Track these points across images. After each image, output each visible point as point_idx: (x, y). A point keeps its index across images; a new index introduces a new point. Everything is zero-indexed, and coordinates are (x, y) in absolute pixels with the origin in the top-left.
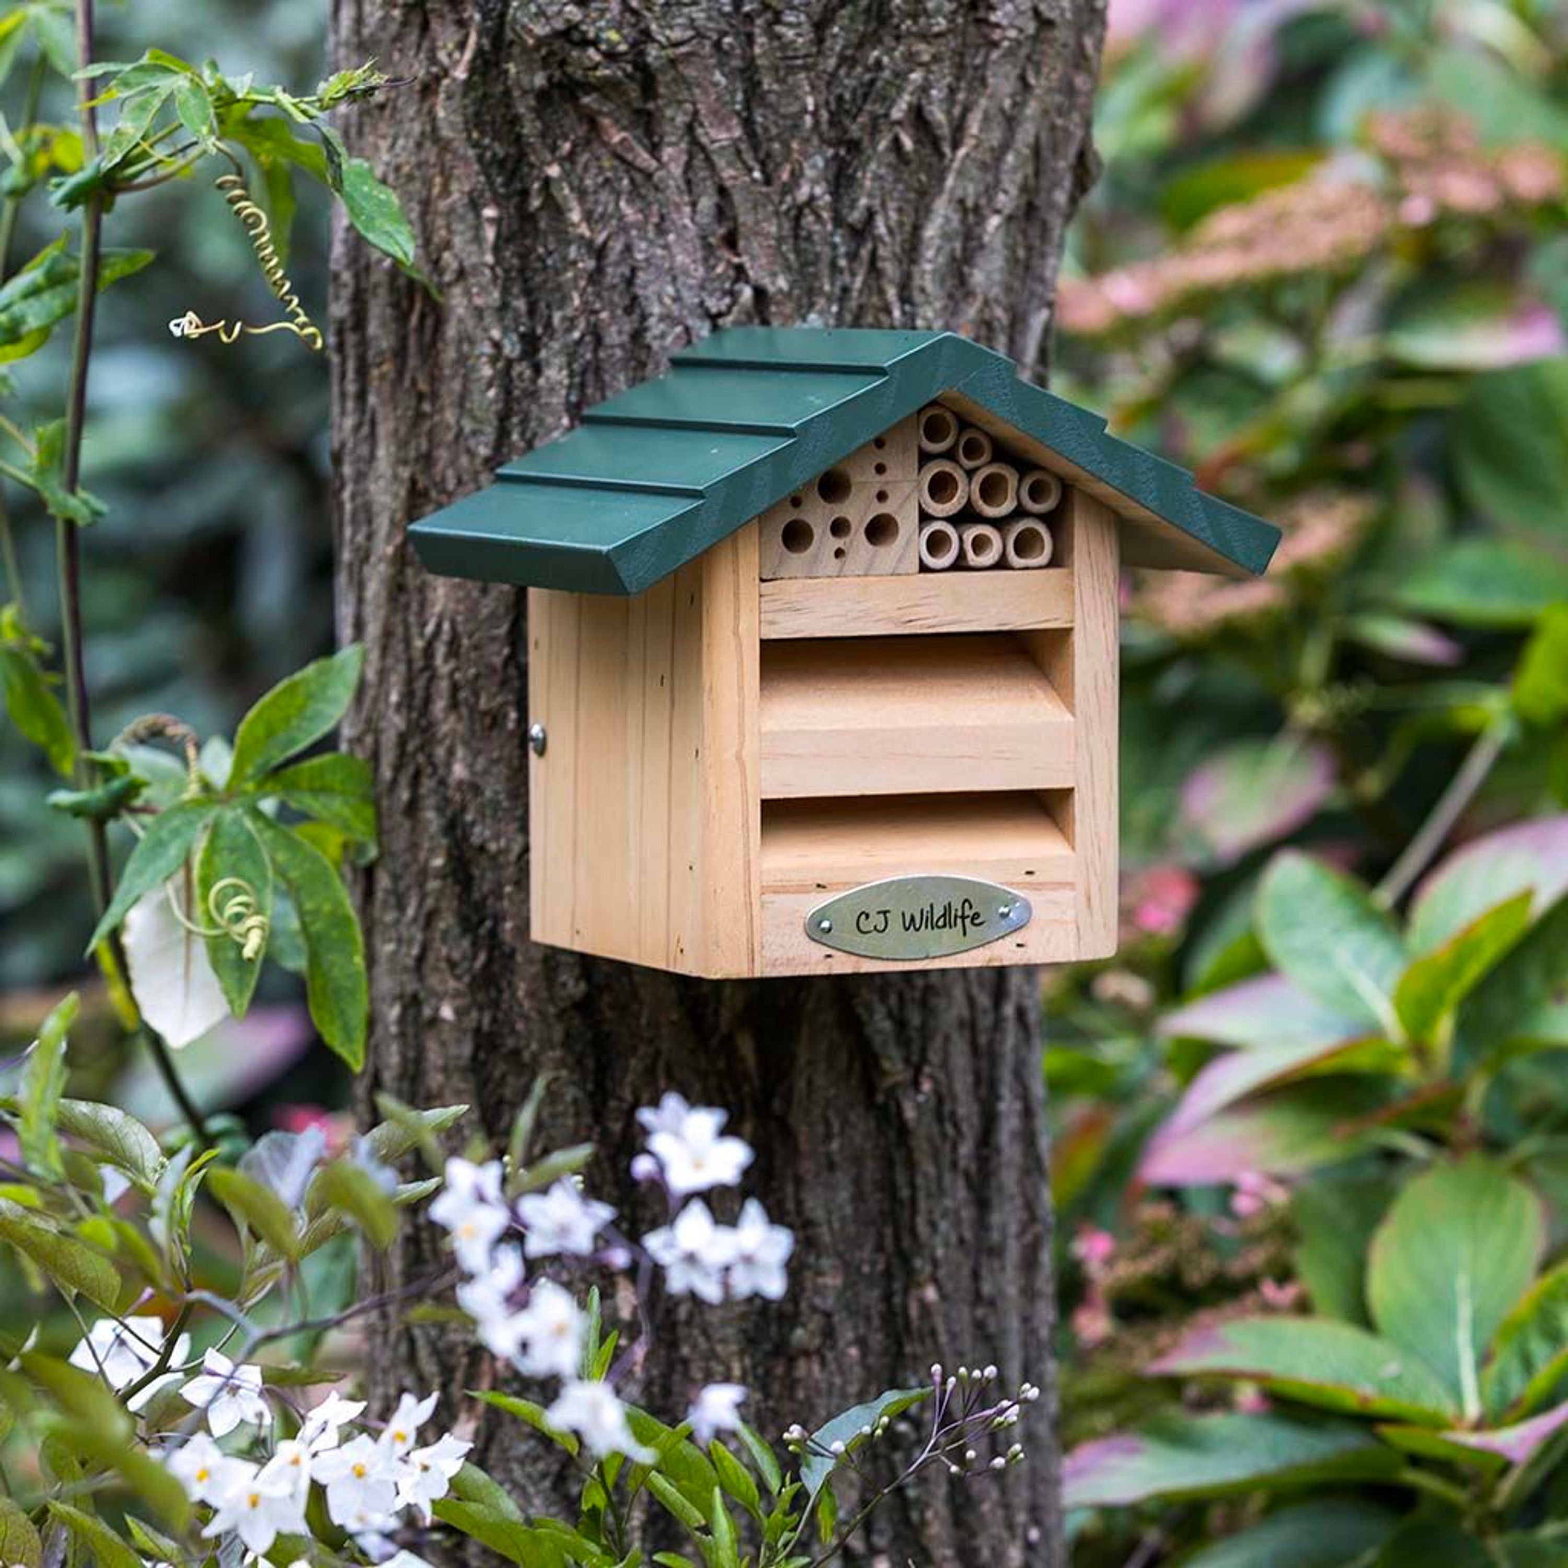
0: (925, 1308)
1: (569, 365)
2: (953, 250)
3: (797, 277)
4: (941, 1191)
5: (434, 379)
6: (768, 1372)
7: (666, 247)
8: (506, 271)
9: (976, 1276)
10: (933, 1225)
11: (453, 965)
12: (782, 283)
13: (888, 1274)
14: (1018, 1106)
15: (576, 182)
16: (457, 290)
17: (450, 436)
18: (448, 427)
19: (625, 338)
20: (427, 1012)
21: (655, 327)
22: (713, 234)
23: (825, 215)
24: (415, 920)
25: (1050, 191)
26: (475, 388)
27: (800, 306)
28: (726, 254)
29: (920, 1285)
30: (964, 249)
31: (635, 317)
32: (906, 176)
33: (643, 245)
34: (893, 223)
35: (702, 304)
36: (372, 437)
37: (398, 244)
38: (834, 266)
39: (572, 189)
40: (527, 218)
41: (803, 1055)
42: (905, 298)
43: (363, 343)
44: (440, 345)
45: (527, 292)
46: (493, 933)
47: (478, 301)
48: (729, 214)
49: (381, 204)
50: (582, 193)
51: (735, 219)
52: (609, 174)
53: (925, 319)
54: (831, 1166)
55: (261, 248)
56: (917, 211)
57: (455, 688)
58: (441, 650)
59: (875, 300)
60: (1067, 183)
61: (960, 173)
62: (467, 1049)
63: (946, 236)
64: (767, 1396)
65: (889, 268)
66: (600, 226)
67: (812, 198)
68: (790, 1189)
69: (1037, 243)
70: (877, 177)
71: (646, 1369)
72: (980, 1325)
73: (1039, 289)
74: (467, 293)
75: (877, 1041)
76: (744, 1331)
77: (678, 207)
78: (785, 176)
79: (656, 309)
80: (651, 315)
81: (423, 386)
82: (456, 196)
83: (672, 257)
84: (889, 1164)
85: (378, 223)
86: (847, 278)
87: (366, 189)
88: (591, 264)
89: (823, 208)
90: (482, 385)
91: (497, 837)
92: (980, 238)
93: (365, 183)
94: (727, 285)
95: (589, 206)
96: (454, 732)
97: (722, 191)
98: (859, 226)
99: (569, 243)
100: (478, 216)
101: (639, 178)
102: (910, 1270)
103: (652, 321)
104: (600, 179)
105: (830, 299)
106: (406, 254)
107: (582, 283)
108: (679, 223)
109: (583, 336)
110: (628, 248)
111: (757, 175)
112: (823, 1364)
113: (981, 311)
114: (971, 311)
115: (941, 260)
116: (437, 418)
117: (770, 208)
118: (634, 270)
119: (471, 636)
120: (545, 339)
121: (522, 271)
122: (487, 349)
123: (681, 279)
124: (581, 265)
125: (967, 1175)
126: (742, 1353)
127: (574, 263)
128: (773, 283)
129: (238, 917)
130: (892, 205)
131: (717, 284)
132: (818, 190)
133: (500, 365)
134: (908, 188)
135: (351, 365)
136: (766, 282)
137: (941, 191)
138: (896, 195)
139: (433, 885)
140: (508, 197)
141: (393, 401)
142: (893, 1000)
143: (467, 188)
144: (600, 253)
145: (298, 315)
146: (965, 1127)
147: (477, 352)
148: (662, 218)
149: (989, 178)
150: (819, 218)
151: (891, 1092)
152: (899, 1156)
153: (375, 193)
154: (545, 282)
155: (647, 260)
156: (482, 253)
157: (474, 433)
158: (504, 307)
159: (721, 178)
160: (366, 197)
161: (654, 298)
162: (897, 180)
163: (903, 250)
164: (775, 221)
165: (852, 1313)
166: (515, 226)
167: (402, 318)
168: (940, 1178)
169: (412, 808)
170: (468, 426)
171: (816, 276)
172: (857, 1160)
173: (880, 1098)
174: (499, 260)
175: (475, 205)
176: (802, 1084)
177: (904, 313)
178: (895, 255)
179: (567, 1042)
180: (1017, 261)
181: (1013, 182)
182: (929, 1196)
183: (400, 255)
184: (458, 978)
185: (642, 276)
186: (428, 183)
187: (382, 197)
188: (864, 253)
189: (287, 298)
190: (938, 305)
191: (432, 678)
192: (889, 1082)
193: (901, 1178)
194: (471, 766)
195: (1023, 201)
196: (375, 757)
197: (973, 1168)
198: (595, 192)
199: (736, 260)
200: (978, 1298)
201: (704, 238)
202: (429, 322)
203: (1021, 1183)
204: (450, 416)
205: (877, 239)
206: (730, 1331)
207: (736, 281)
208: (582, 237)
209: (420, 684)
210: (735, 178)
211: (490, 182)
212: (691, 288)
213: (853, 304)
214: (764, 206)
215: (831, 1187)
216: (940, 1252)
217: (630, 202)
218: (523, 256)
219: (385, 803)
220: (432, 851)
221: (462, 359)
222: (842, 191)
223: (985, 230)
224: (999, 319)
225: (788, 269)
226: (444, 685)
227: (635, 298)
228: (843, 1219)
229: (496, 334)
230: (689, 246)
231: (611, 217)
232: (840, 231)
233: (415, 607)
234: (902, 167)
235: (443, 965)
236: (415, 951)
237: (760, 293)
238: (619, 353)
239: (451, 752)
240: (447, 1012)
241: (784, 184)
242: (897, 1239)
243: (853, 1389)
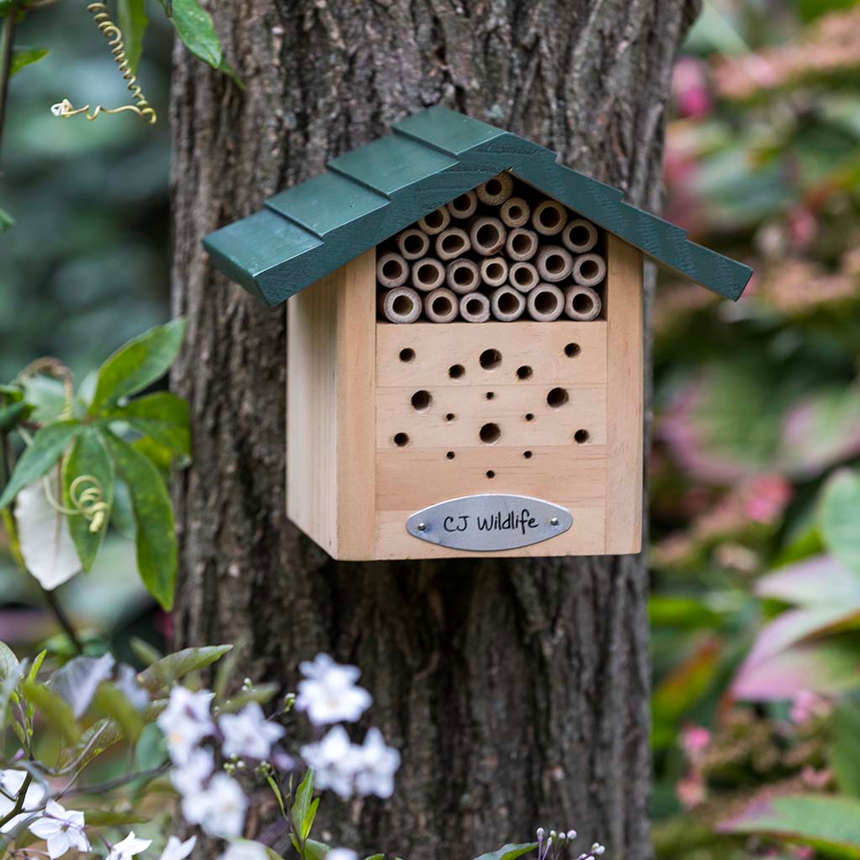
0: (554, 784)
1: (328, 135)
2: (594, 65)
3: (485, 80)
4: (568, 705)
5: (238, 141)
6: (445, 823)
7: (397, 57)
8: (288, 70)
9: (592, 762)
10: (561, 727)
11: (239, 539)
12: (475, 84)
13: (529, 760)
14: (626, 647)
15: (336, 11)
16: (255, 82)
17: (247, 180)
18: (246, 174)
19: (367, 118)
20: (221, 570)
21: (387, 111)
22: (429, 50)
23: (506, 38)
24: (215, 507)
25: (665, 24)
26: (265, 148)
27: (487, 100)
28: (437, 63)
29: (551, 768)
30: (603, 64)
31: (374, 104)
32: (563, 13)
33: (381, 55)
34: (553, 45)
35: (419, 97)
36: (196, 179)
37: (210, 53)
38: (511, 74)
39: (334, 16)
40: (302, 34)
41: (474, 610)
42: (560, 96)
43: (193, 114)
44: (243, 119)
45: (302, 85)
46: (266, 519)
47: (269, 90)
48: (440, 35)
49: (201, 24)
50: (340, 19)
51: (444, 40)
52: (359, 7)
53: (573, 110)
54: (492, 685)
55: (117, 54)
56: (570, 37)
57: (246, 351)
58: (237, 325)
59: (539, 97)
60: (678, 18)
61: (600, 12)
62: (246, 596)
63: (589, 55)
64: (443, 839)
65: (550, 75)
66: (351, 42)
67: (497, 27)
68: (463, 700)
69: (655, 59)
70: (543, 14)
71: (361, 818)
72: (593, 797)
73: (656, 90)
74: (261, 84)
75: (526, 602)
76: (428, 795)
77: (405, 30)
78: (479, 11)
79: (388, 99)
80: (385, 103)
81: (230, 146)
82: (255, 18)
83: (400, 64)
84: (532, 685)
85: (197, 38)
86: (520, 82)
87: (191, 13)
88: (345, 67)
89: (504, 34)
90: (269, 147)
91: (270, 453)
92: (613, 56)
93: (191, 10)
94: (437, 84)
95: (345, 27)
96: (243, 382)
97: (436, 21)
98: (529, 47)
99: (330, 53)
100: (269, 31)
101: (379, 10)
102: (545, 759)
103: (385, 107)
104: (353, 10)
105: (508, 95)
106: (215, 60)
107: (339, 80)
108: (406, 41)
109: (339, 115)
110: (371, 58)
111: (460, 10)
112: (483, 819)
113: (613, 106)
114: (606, 106)
115: (586, 71)
116: (239, 168)
117: (468, 33)
118: (374, 72)
119: (256, 316)
120: (313, 117)
121: (299, 70)
122: (273, 122)
123: (406, 80)
124: (338, 68)
125: (587, 694)
126: (426, 810)
127: (333, 66)
128: (469, 84)
129: (90, 503)
130: (552, 33)
131: (430, 84)
132: (502, 22)
133: (282, 133)
134: (565, 21)
135: (185, 128)
136: (464, 83)
137: (586, 24)
138: (555, 26)
139: (227, 484)
140: (289, 20)
141: (210, 154)
142: (538, 573)
143: (263, 13)
144: (352, 60)
145: (140, 100)
146: (587, 661)
147: (266, 124)
148: (395, 37)
149: (621, 15)
150: (501, 40)
151: (535, 636)
152: (539, 680)
153: (197, 16)
154: (314, 78)
155: (383, 66)
156: (271, 58)
157: (264, 179)
158: (285, 94)
159: (435, 12)
160: (191, 19)
161: (387, 92)
162: (557, 16)
163: (560, 64)
164: (471, 42)
165: (503, 786)
166: (295, 39)
167: (218, 98)
168: (567, 696)
169: (215, 431)
170: (259, 174)
171: (499, 80)
172: (510, 681)
173: (527, 640)
174: (283, 62)
175: (268, 25)
176: (472, 629)
177: (559, 106)
178: (553, 66)
179: (314, 595)
180: (640, 70)
181: (637, 18)
182: (559, 708)
183: (211, 61)
184: (242, 547)
185: (379, 77)
186: (237, 8)
187: (202, 19)
188: (533, 64)
189: (133, 87)
190: (582, 101)
191: (231, 344)
192: (532, 630)
193: (540, 694)
194: (255, 404)
195: (646, 30)
196: (191, 395)
197: (592, 689)
198: (350, 19)
199: (444, 67)
200: (592, 777)
201: (422, 52)
202: (236, 102)
203: (627, 700)
204: (248, 166)
205: (542, 56)
206: (419, 795)
207: (444, 81)
208: (339, 49)
209: (222, 348)
210: (444, 12)
211: (279, 9)
212: (412, 86)
213: (524, 99)
214: (464, 32)
215: (491, 700)
216: (566, 746)
217: (373, 26)
218: (300, 60)
219: (197, 427)
220: (228, 461)
221: (257, 129)
222: (519, 22)
223: (616, 51)
224: (626, 112)
225: (479, 74)
226: (238, 349)
227: (374, 92)
228: (499, 721)
229: (279, 112)
230: (412, 57)
231: (359, 36)
232: (516, 50)
233: (220, 295)
234: (561, 7)
235: (233, 540)
236: (214, 528)
237: (460, 91)
238: (362, 128)
239: (242, 394)
240: (234, 571)
241: (479, 17)
242: (537, 735)
243: (503, 836)
